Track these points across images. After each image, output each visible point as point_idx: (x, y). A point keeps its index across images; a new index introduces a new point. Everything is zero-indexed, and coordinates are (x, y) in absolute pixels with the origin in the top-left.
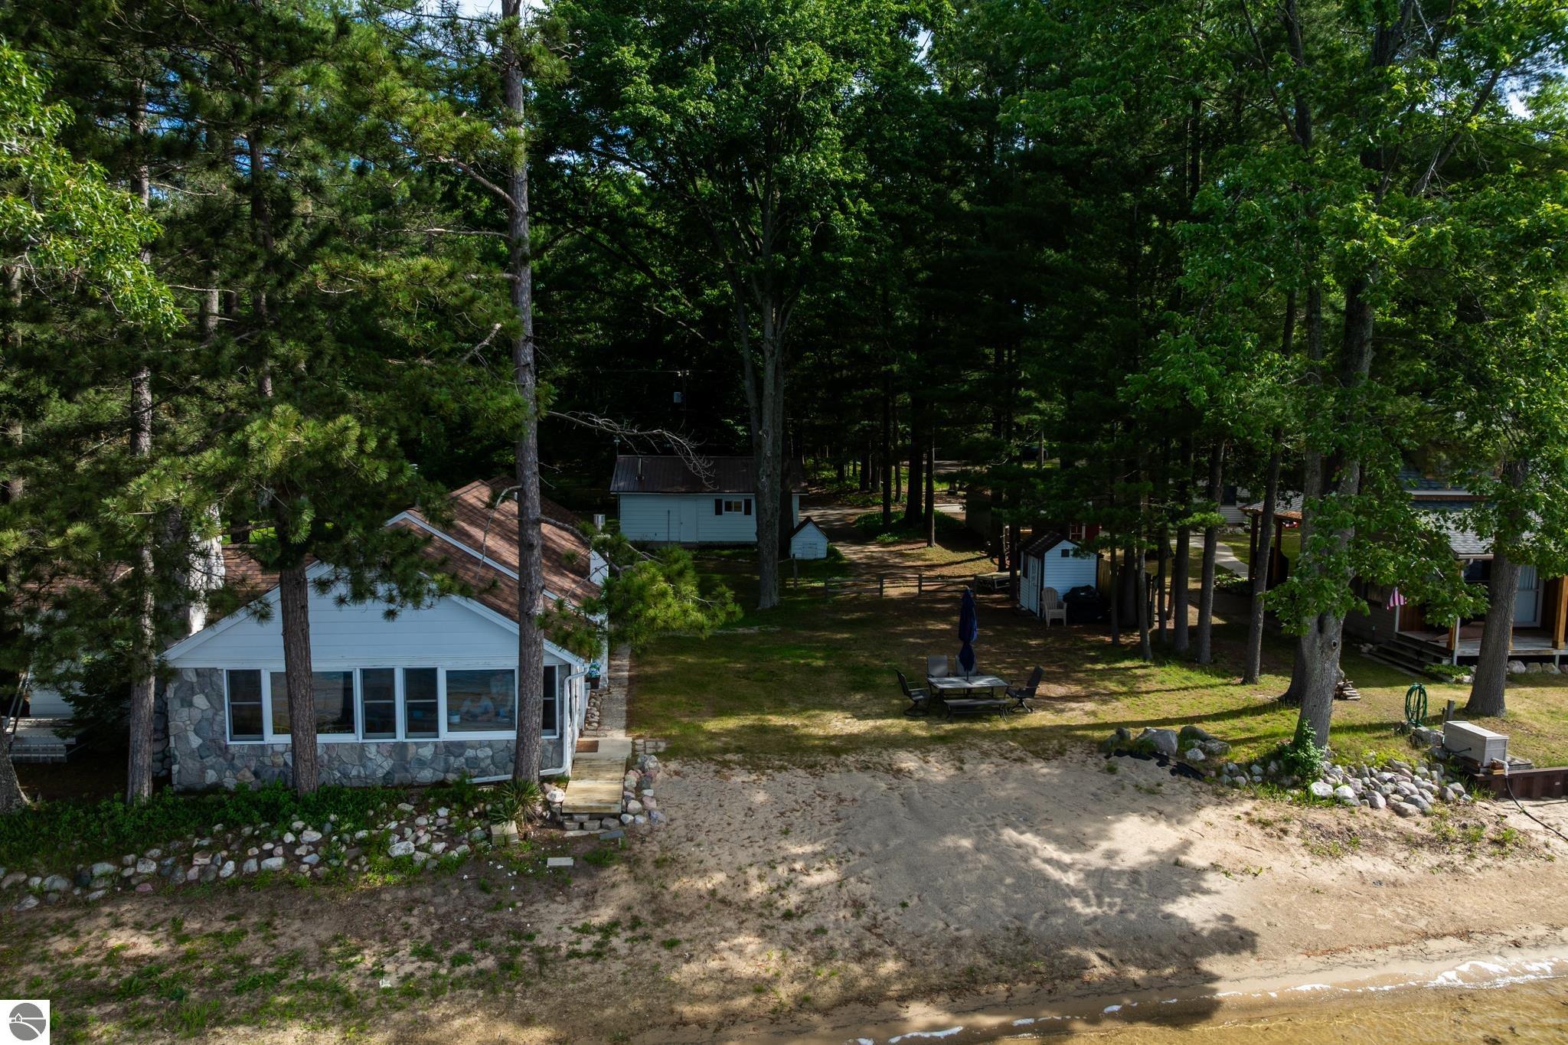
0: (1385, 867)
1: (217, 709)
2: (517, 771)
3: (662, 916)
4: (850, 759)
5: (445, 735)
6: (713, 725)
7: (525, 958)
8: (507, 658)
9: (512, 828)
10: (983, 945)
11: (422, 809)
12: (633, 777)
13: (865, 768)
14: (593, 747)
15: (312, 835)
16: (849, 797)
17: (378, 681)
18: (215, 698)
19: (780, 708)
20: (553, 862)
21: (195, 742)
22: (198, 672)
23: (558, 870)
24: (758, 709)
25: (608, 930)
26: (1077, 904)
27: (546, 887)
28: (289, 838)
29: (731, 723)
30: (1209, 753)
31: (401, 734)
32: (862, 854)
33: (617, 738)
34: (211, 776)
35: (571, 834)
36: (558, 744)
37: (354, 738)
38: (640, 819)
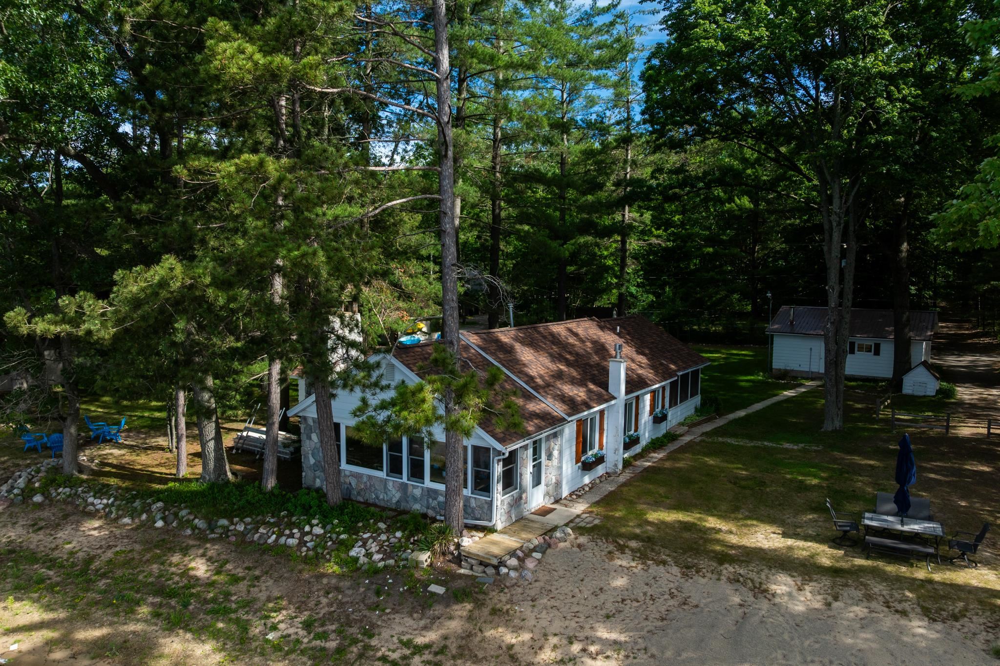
3: (462, 652)
5: (428, 483)
7: (354, 650)
9: (424, 557)
11: (390, 529)
13: (735, 580)
14: (547, 513)
16: (695, 602)
20: (432, 588)
22: (314, 420)
23: (433, 594)
25: (420, 649)
27: (415, 604)
28: (308, 528)
31: (405, 477)
32: (653, 656)
33: (574, 510)
34: (318, 483)
35: (462, 571)
36: (490, 504)
37: (382, 474)
38: (513, 574)
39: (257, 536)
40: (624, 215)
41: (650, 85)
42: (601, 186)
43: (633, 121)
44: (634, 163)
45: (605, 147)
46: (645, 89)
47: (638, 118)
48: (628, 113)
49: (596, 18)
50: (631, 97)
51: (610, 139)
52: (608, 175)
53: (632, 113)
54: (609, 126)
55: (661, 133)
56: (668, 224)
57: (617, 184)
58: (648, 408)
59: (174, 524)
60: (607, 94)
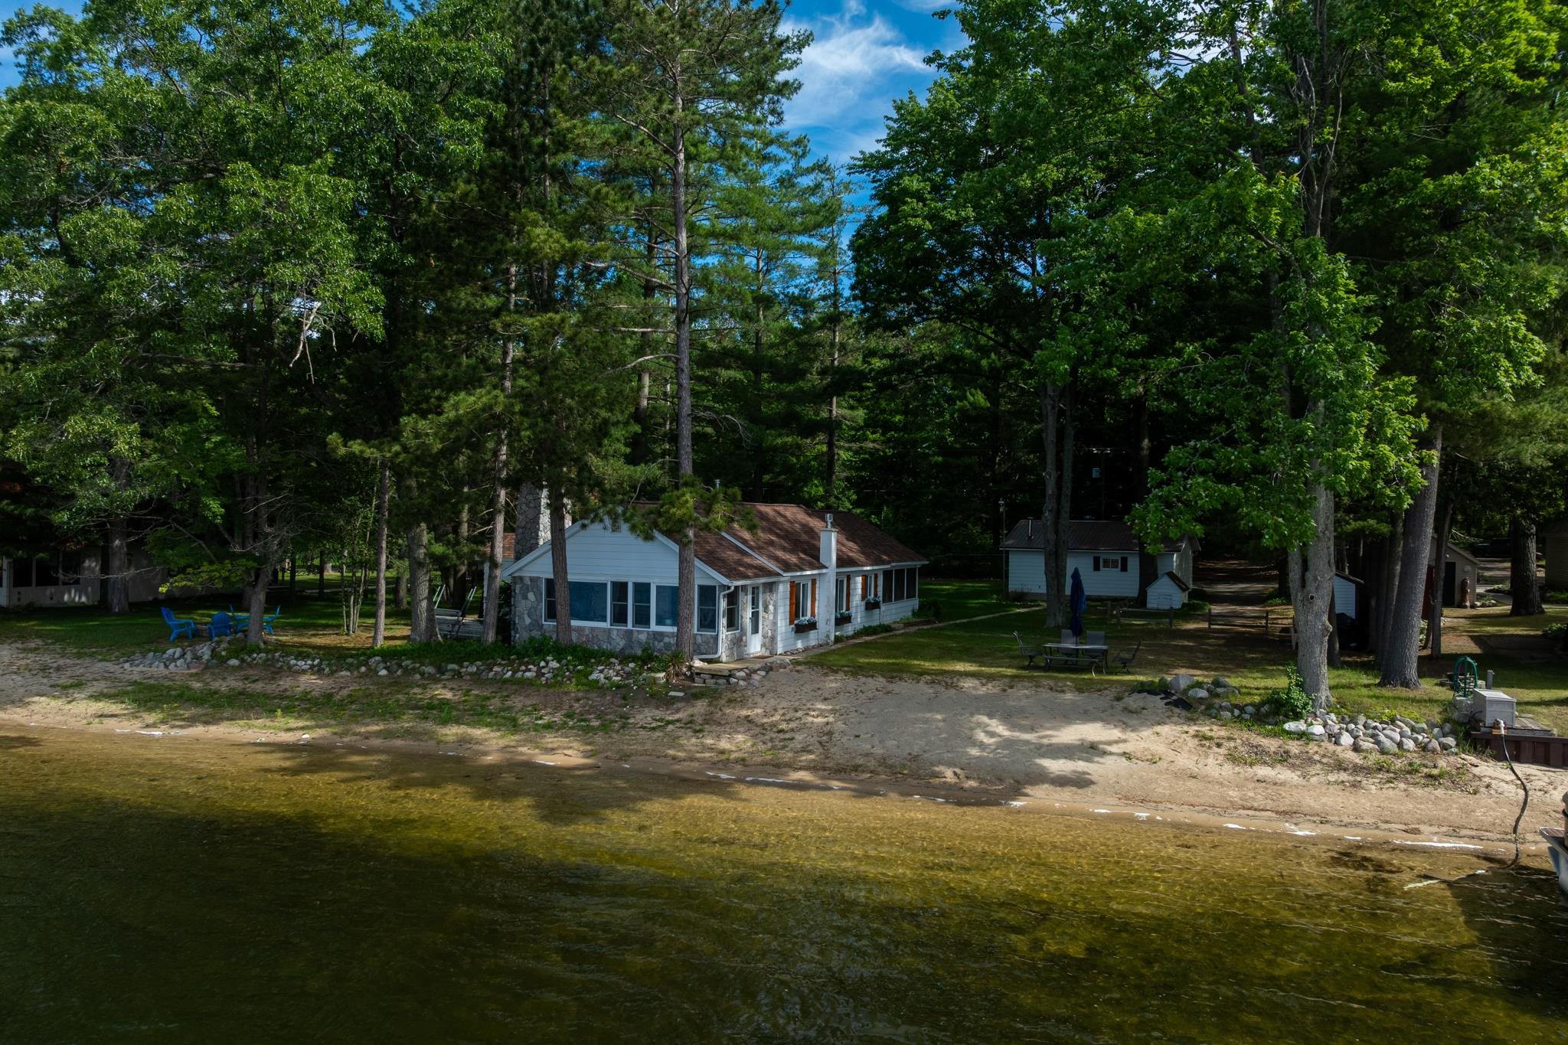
1: (539, 601)
5: (654, 627)
9: (661, 675)
12: (759, 665)
15: (554, 664)
17: (620, 588)
18: (538, 595)
20: (672, 693)
21: (528, 621)
22: (532, 579)
23: (673, 697)
27: (660, 702)
28: (543, 664)
30: (1214, 693)
31: (630, 625)
35: (696, 685)
36: (716, 638)
37: (606, 625)
38: (742, 683)
39: (491, 674)
40: (831, 411)
41: (861, 256)
42: (802, 374)
43: (841, 295)
44: (843, 347)
45: (808, 327)
46: (855, 259)
47: (847, 293)
48: (835, 286)
49: (799, 179)
50: (838, 268)
51: (814, 317)
52: (811, 361)
53: (840, 287)
54: (814, 301)
55: (876, 313)
56: (887, 426)
57: (823, 372)
58: (859, 591)
59: (399, 673)
60: (809, 262)
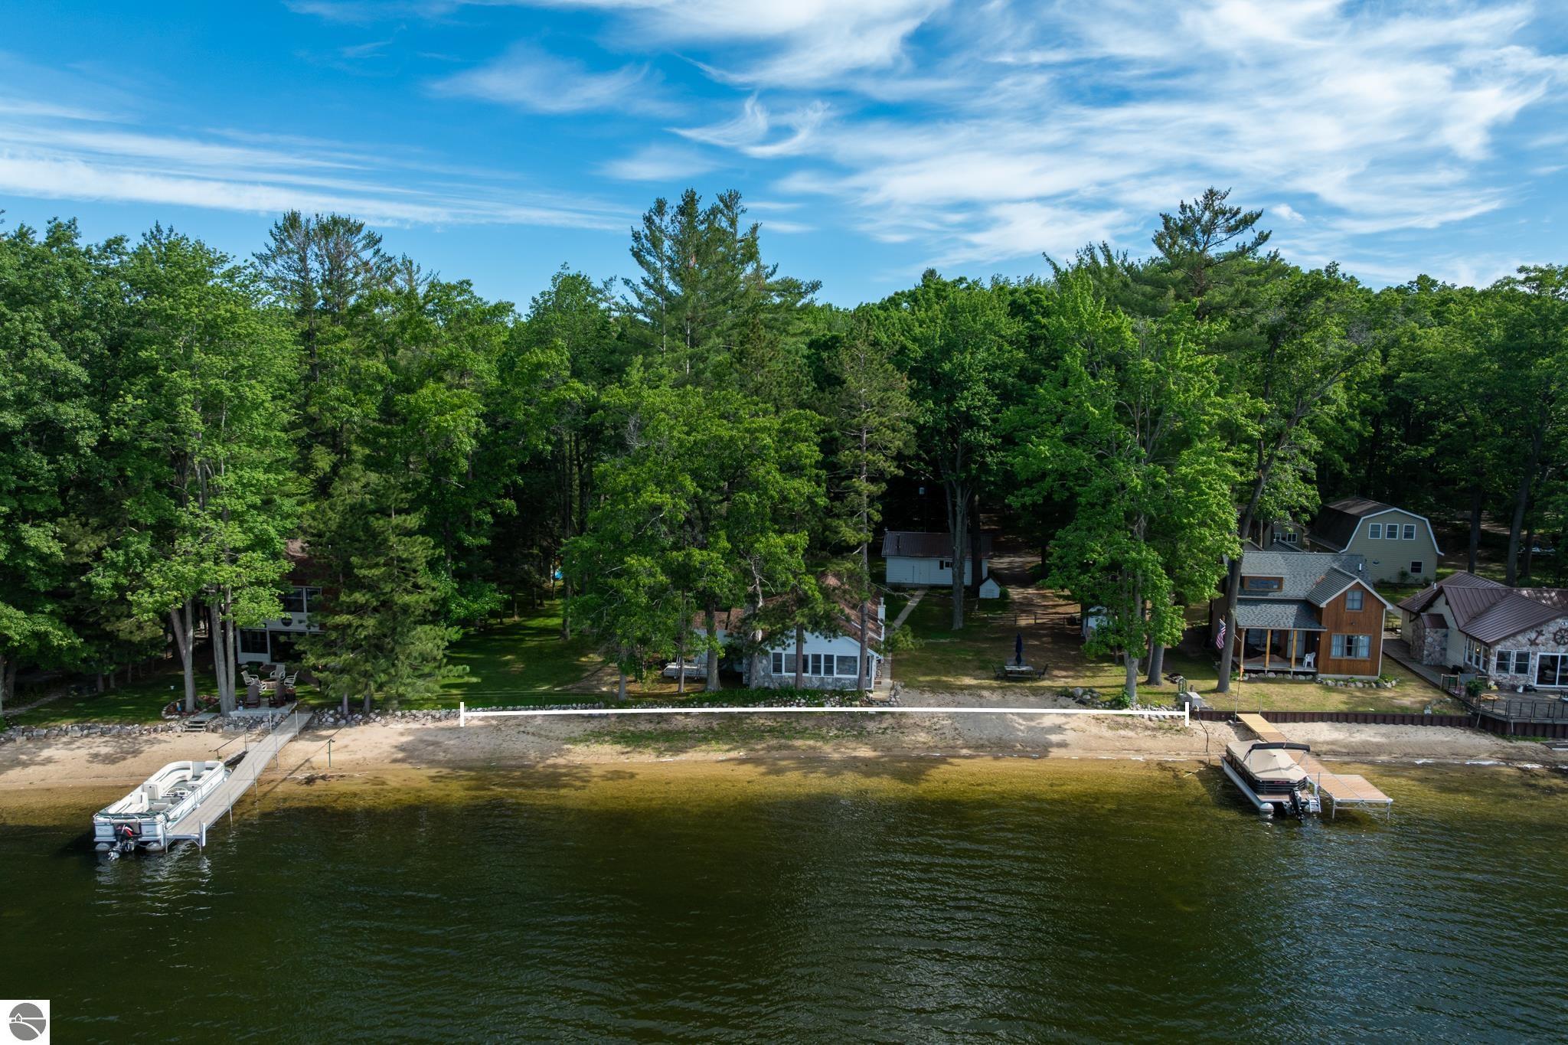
0: (1130, 734)
1: (769, 664)
2: (859, 686)
3: (900, 727)
4: (966, 692)
5: (836, 675)
6: (921, 679)
7: (864, 733)
8: (856, 653)
9: (858, 703)
10: (989, 740)
11: (831, 696)
12: (893, 693)
14: (880, 683)
17: (817, 658)
18: (768, 661)
19: (947, 673)
21: (762, 674)
24: (939, 674)
25: (886, 729)
26: (1020, 734)
29: (928, 678)
30: (1092, 697)
31: (822, 674)
33: (887, 681)
34: (766, 684)
